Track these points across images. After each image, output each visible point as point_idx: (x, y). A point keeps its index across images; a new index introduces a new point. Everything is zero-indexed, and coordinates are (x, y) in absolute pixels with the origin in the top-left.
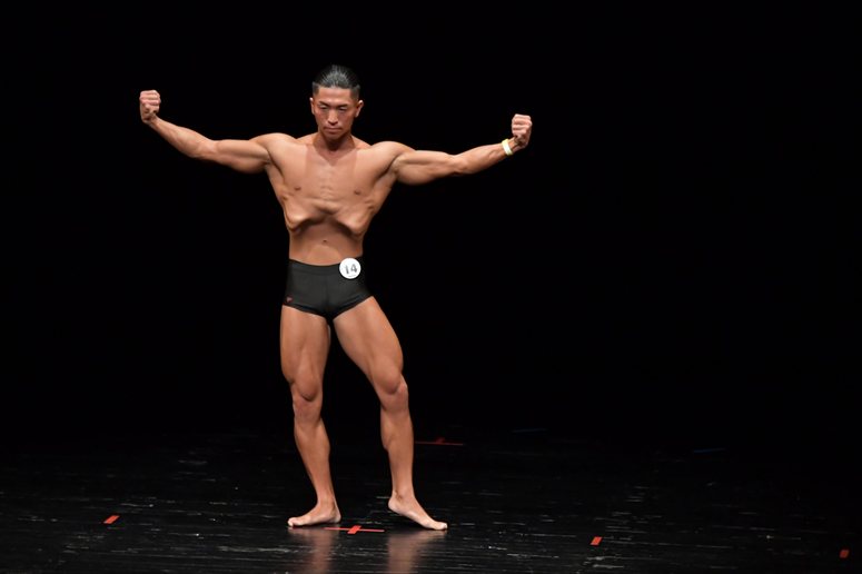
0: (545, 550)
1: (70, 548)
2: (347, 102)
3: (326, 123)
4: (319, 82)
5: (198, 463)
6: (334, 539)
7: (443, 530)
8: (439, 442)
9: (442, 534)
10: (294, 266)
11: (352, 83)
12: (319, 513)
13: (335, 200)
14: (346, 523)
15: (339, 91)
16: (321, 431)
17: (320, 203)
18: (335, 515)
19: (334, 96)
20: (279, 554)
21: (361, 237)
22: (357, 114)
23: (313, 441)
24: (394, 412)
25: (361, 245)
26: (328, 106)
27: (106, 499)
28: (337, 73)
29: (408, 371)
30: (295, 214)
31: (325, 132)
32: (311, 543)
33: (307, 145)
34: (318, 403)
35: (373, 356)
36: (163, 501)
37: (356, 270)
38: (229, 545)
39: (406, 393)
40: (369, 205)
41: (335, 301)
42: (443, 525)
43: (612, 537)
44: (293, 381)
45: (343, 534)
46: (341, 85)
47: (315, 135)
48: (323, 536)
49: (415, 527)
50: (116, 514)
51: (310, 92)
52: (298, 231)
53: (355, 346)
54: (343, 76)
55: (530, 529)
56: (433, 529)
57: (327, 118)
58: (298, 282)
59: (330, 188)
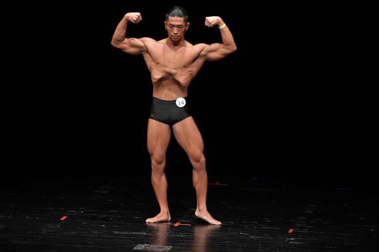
0: (266, 235)
1: (44, 231)
2: (182, 24)
3: (172, 34)
4: (169, 14)
5: (105, 192)
6: (167, 228)
7: (220, 225)
8: (217, 184)
9: (219, 226)
10: (155, 100)
11: (185, 15)
12: (161, 217)
13: (175, 69)
14: (173, 221)
15: (179, 18)
16: (164, 178)
17: (168, 70)
18: (168, 218)
19: (176, 20)
20: (142, 235)
21: (187, 87)
22: (187, 29)
23: (160, 183)
24: (198, 170)
25: (186, 91)
26: (173, 26)
27: (61, 209)
28: (177, 10)
29: (206, 152)
30: (156, 75)
31: (172, 38)
32: (157, 230)
33: (163, 44)
34: (163, 165)
35: (189, 144)
36: (87, 210)
37: (183, 104)
38: (118, 231)
39: (205, 162)
40: (190, 73)
41: (173, 117)
42: (219, 223)
43: (298, 229)
44: (152, 155)
45: (172, 226)
46: (179, 16)
47: (167, 39)
48: (163, 228)
49: (206, 223)
50: (66, 216)
51: (165, 19)
52: (158, 83)
53: (181, 140)
54: (180, 11)
55: (260, 225)
56: (214, 225)
57: (173, 31)
58: (157, 108)
59: (173, 63)
